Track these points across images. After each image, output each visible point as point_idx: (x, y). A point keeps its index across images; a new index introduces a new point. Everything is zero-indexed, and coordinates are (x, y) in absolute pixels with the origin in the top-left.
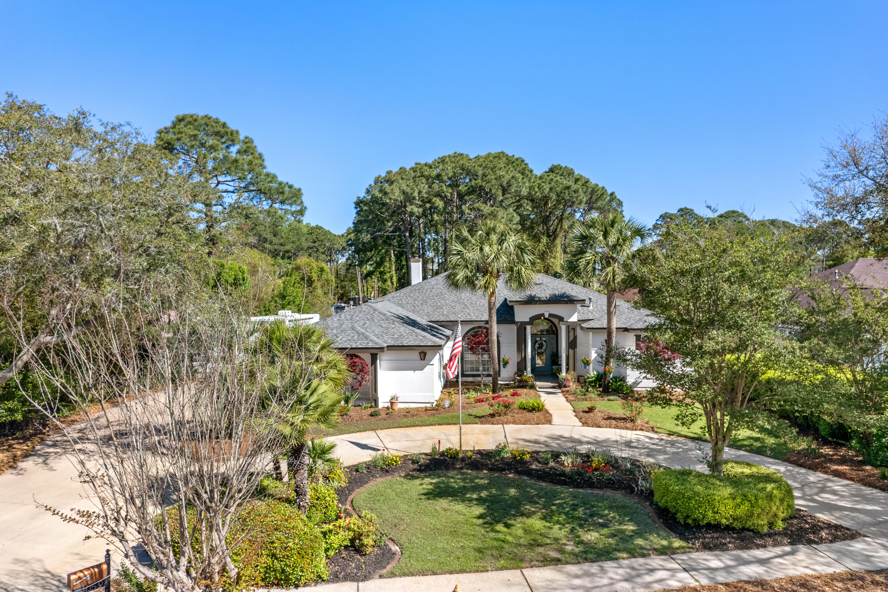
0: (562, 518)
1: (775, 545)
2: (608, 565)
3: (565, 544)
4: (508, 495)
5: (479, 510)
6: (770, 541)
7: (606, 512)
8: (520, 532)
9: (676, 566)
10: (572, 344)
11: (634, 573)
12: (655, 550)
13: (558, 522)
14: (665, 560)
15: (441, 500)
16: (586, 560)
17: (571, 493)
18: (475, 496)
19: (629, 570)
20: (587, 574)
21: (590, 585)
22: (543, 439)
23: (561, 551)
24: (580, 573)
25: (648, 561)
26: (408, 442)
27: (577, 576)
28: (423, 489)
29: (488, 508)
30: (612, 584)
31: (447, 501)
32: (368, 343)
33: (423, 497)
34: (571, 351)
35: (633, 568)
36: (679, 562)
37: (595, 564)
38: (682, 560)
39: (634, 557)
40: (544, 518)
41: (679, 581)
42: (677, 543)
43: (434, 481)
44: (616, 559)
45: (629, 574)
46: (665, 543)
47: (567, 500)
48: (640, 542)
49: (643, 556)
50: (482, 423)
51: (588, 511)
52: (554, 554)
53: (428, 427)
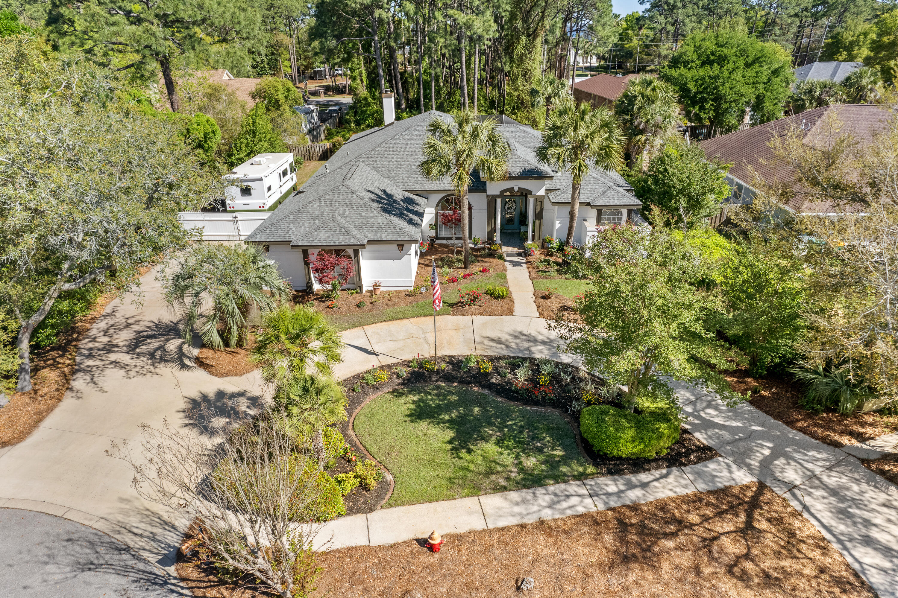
0: (511, 443)
1: (657, 469)
2: (540, 491)
3: (511, 472)
4: (472, 415)
5: (449, 434)
6: (654, 465)
7: (544, 435)
8: (479, 460)
9: (585, 492)
10: (539, 216)
11: (556, 499)
12: (574, 476)
13: (507, 448)
14: (578, 485)
15: (421, 423)
16: (525, 487)
17: (520, 411)
18: (447, 417)
19: (553, 497)
20: (524, 501)
21: (525, 512)
22: (505, 337)
23: (508, 479)
24: (519, 499)
25: (568, 487)
26: (392, 343)
27: (517, 504)
28: (408, 409)
29: (457, 431)
30: (539, 511)
31: (426, 423)
32: (350, 239)
33: (408, 419)
34: (537, 222)
35: (556, 495)
36: (588, 487)
37: (530, 491)
38: (591, 485)
39: (558, 483)
40: (498, 443)
41: (585, 507)
42: (591, 469)
43: (415, 398)
44: (545, 485)
45: (552, 500)
46: (581, 469)
47: (517, 420)
48: (564, 469)
49: (565, 482)
50: (454, 314)
51: (531, 433)
52: (502, 482)
53: (407, 320)
